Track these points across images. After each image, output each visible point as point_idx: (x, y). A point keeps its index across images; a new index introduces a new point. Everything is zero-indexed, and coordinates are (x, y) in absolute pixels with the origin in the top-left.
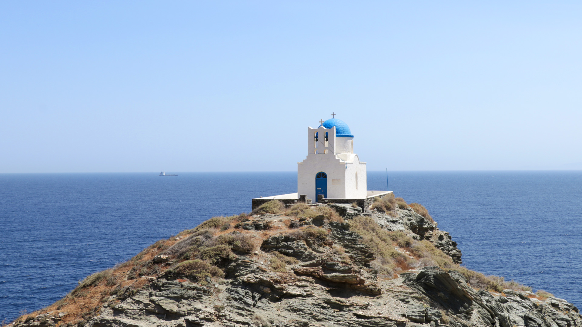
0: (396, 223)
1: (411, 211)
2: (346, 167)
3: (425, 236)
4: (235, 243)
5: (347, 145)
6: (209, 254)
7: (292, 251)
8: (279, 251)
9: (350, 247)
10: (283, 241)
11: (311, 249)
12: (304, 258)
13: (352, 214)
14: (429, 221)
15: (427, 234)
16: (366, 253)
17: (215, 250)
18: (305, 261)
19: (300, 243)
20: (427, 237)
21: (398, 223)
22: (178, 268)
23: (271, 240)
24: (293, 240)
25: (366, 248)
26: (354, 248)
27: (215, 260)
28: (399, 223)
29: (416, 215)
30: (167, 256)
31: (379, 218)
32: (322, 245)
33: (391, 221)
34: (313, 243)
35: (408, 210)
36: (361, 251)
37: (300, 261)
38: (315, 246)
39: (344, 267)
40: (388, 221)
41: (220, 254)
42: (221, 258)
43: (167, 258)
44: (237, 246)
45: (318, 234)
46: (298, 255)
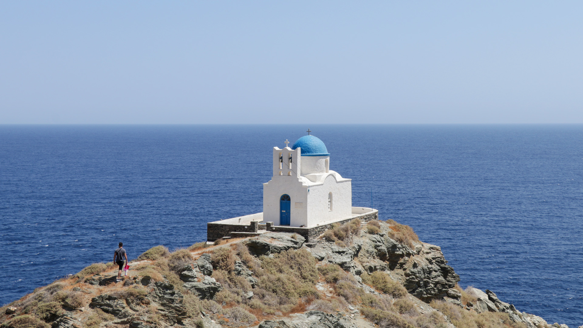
0: (342, 254)
1: (384, 236)
2: (309, 191)
3: (399, 262)
4: (67, 301)
5: (319, 165)
6: (41, 309)
7: (111, 309)
8: (101, 309)
9: (167, 306)
10: (107, 299)
11: (129, 307)
12: (120, 315)
13: (280, 248)
14: (407, 246)
15: (402, 261)
16: (180, 311)
17: (47, 306)
18: (120, 318)
19: (119, 302)
20: (401, 263)
21: (345, 253)
22: (10, 322)
23: (97, 298)
24: (115, 299)
25: (181, 307)
26: (170, 306)
27: (45, 316)
28: (347, 253)
29: (388, 240)
30: (16, 308)
31: (324, 248)
32: (139, 304)
33: (336, 252)
34: (132, 302)
35: (379, 234)
36: (176, 310)
37: (116, 318)
38: (133, 305)
39: (147, 326)
40: (333, 252)
41: (50, 310)
42: (51, 313)
43: (15, 310)
44: (67, 303)
45: (137, 294)
46: (115, 313)
